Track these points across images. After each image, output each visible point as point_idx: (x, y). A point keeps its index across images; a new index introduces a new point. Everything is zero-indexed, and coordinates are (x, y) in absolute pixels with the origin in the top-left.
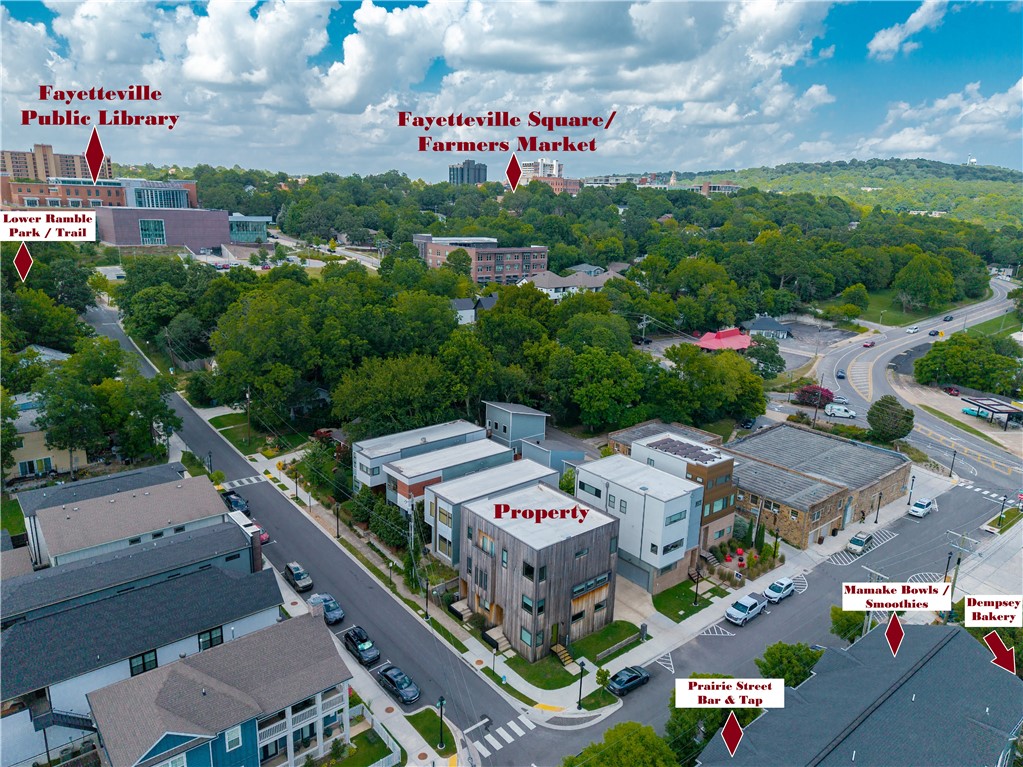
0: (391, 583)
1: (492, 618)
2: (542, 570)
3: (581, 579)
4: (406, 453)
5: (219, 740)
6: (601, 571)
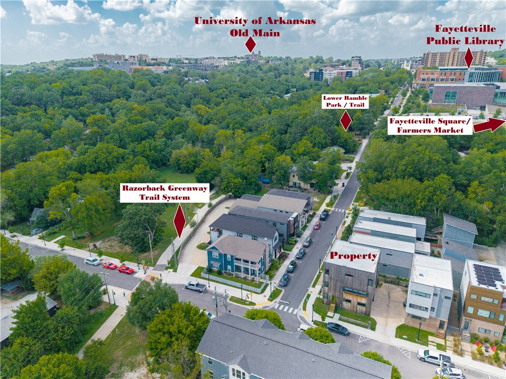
3: (349, 286)
4: (375, 220)
5: (225, 255)
6: (362, 290)
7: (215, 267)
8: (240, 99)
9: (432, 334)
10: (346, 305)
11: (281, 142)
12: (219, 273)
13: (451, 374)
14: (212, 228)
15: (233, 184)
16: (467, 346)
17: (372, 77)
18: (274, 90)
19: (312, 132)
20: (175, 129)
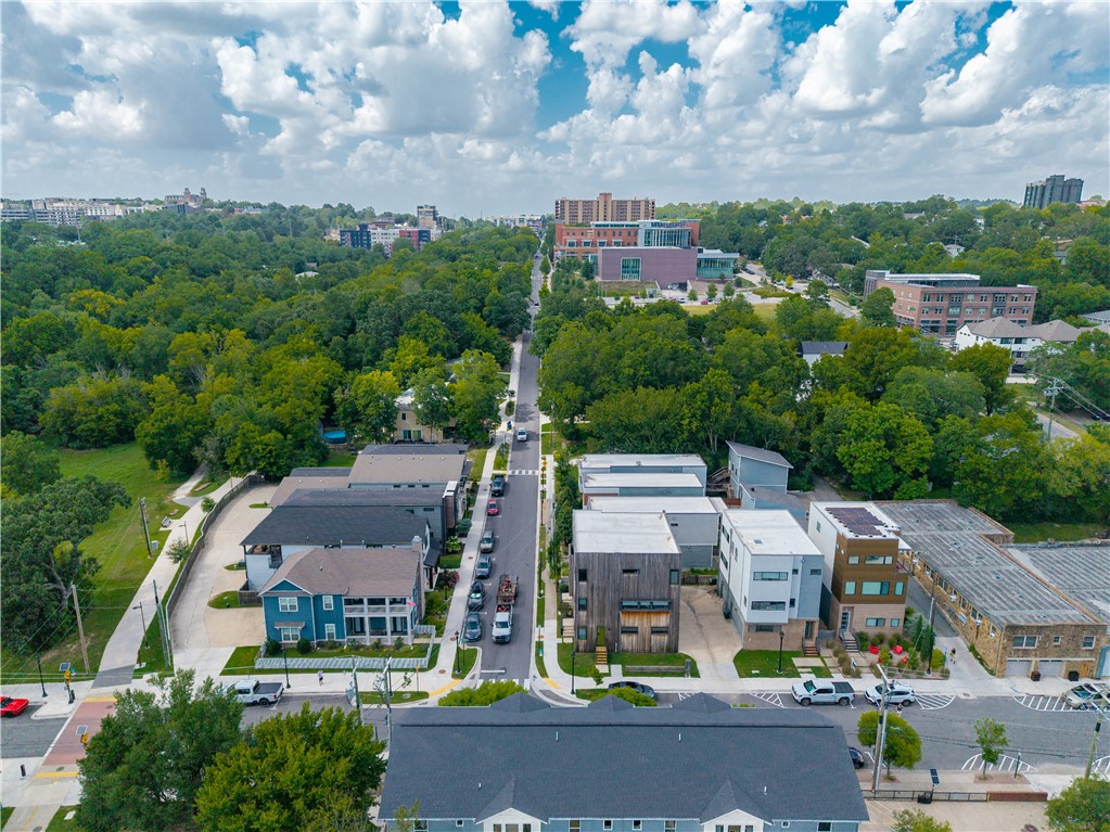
2: (582, 572)
3: (631, 596)
4: (615, 470)
5: (318, 598)
6: (658, 597)
7: (287, 638)
8: (192, 280)
9: (796, 654)
10: (627, 641)
11: (348, 351)
12: (305, 649)
13: (892, 694)
14: (248, 547)
15: (260, 447)
16: (858, 659)
17: (478, 238)
18: (267, 264)
19: (416, 327)
20: (38, 342)
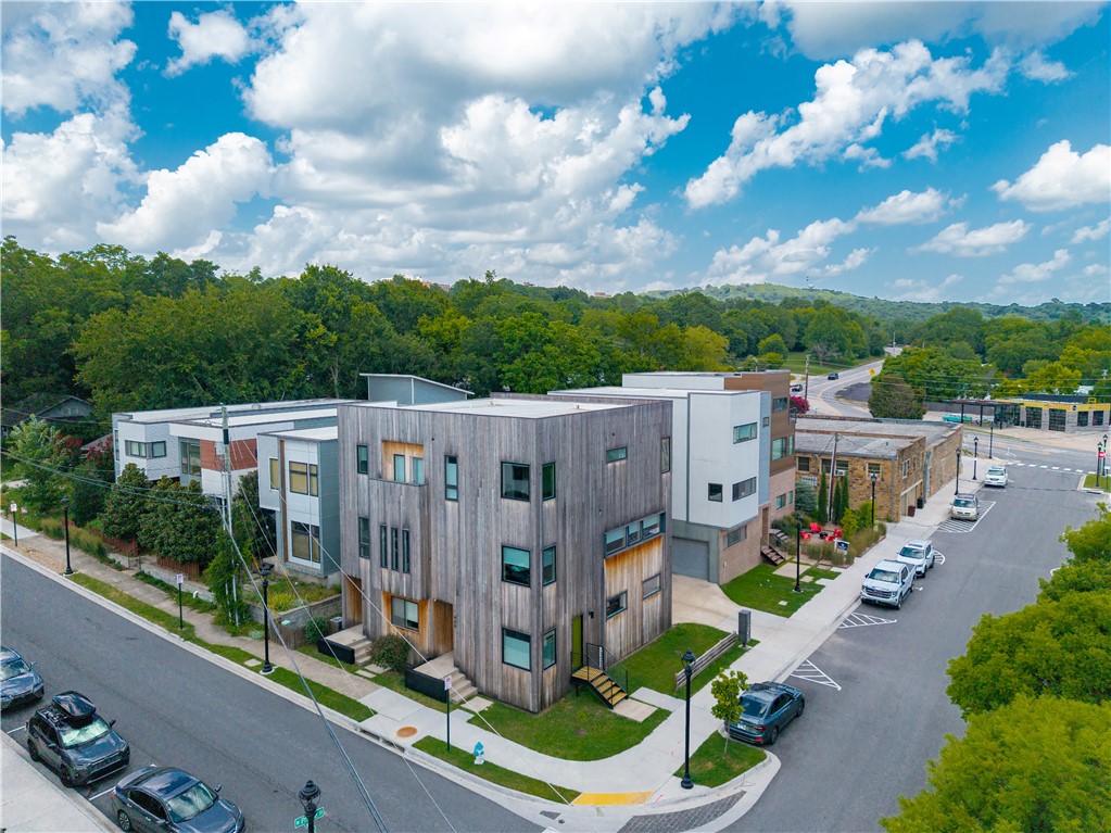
0: (182, 624)
1: (425, 639)
2: (548, 471)
